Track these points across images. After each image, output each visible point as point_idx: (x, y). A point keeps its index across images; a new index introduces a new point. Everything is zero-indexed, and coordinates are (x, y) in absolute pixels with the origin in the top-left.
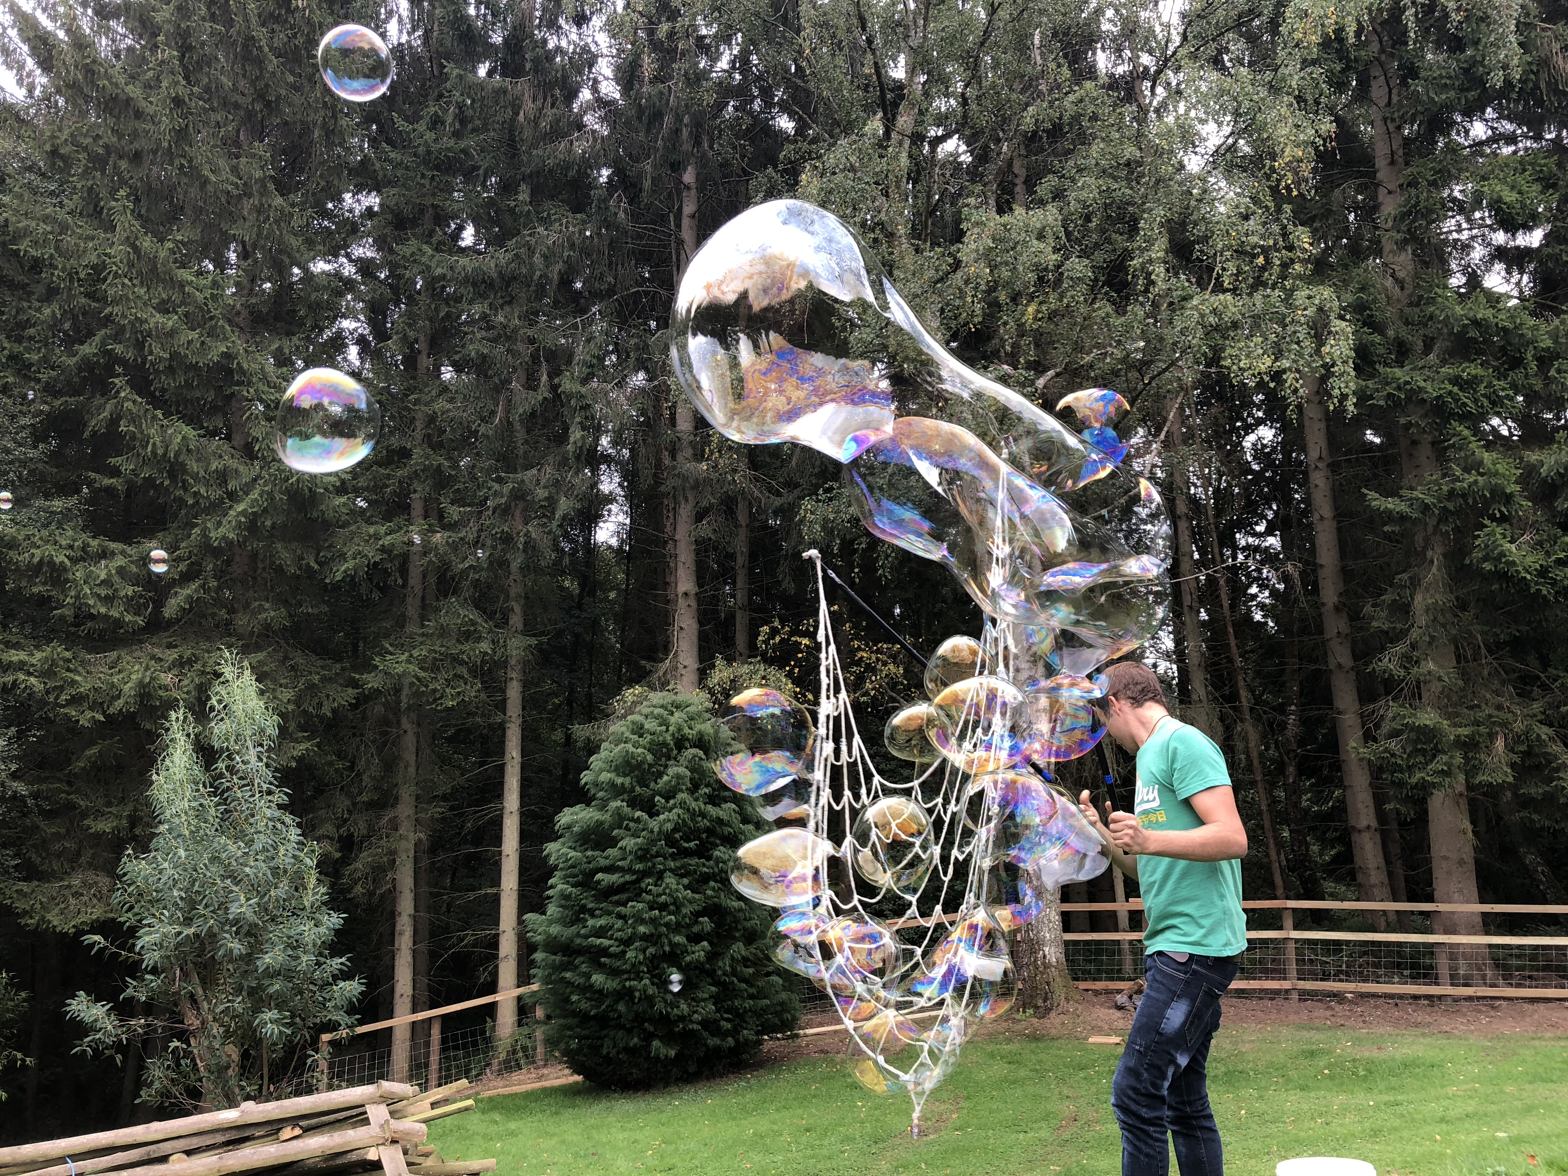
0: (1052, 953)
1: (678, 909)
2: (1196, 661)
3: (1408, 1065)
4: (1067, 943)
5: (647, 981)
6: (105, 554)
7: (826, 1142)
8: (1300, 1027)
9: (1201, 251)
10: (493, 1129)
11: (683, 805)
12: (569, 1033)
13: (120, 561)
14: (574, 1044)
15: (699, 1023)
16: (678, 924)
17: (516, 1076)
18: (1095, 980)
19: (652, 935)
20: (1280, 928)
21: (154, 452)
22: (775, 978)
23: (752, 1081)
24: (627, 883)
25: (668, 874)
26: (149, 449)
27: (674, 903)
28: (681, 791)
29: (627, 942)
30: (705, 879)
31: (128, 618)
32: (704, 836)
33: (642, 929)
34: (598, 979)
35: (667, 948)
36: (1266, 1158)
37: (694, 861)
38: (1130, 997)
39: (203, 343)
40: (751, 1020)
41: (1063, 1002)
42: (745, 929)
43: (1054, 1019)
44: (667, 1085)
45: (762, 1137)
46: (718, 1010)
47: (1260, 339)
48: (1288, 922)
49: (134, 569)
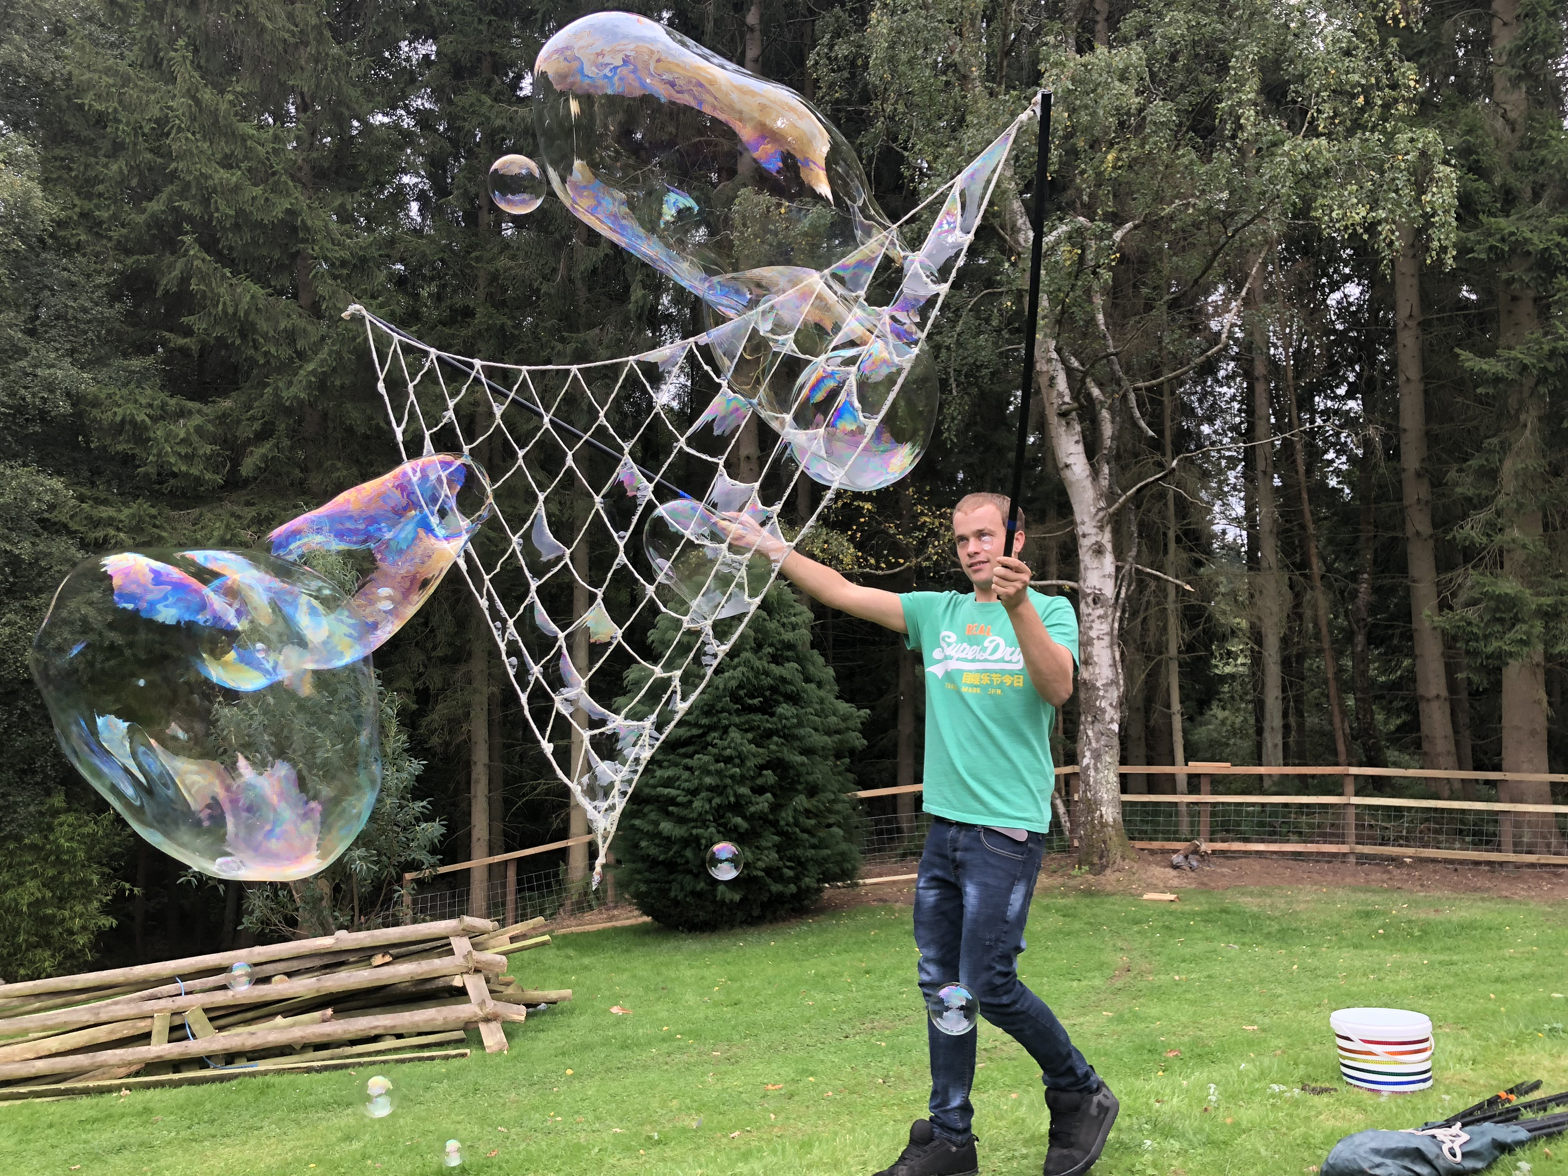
0: (1109, 813)
1: (742, 761)
2: (1267, 528)
3: (1465, 927)
4: (1124, 804)
5: (712, 830)
6: (182, 413)
7: (885, 983)
8: (1355, 890)
9: (1296, 92)
10: (568, 963)
11: (746, 663)
12: (638, 877)
13: (197, 420)
14: (643, 888)
15: (762, 870)
16: (743, 777)
17: (588, 916)
18: (1151, 839)
19: (718, 786)
20: (1341, 794)
21: (225, 311)
22: (835, 829)
23: (814, 926)
24: (693, 736)
25: (733, 728)
26: (220, 307)
27: (739, 757)
28: (745, 650)
29: (694, 792)
30: (769, 734)
31: (208, 476)
32: (768, 693)
33: (708, 780)
34: (666, 826)
35: (732, 799)
36: (1316, 1010)
37: (757, 717)
38: (1186, 857)
39: (267, 200)
40: (814, 870)
41: (1119, 860)
42: (807, 783)
43: (1110, 877)
44: (732, 927)
45: (823, 978)
46: (781, 859)
47: (1355, 187)
48: (1350, 787)
49: (210, 427)
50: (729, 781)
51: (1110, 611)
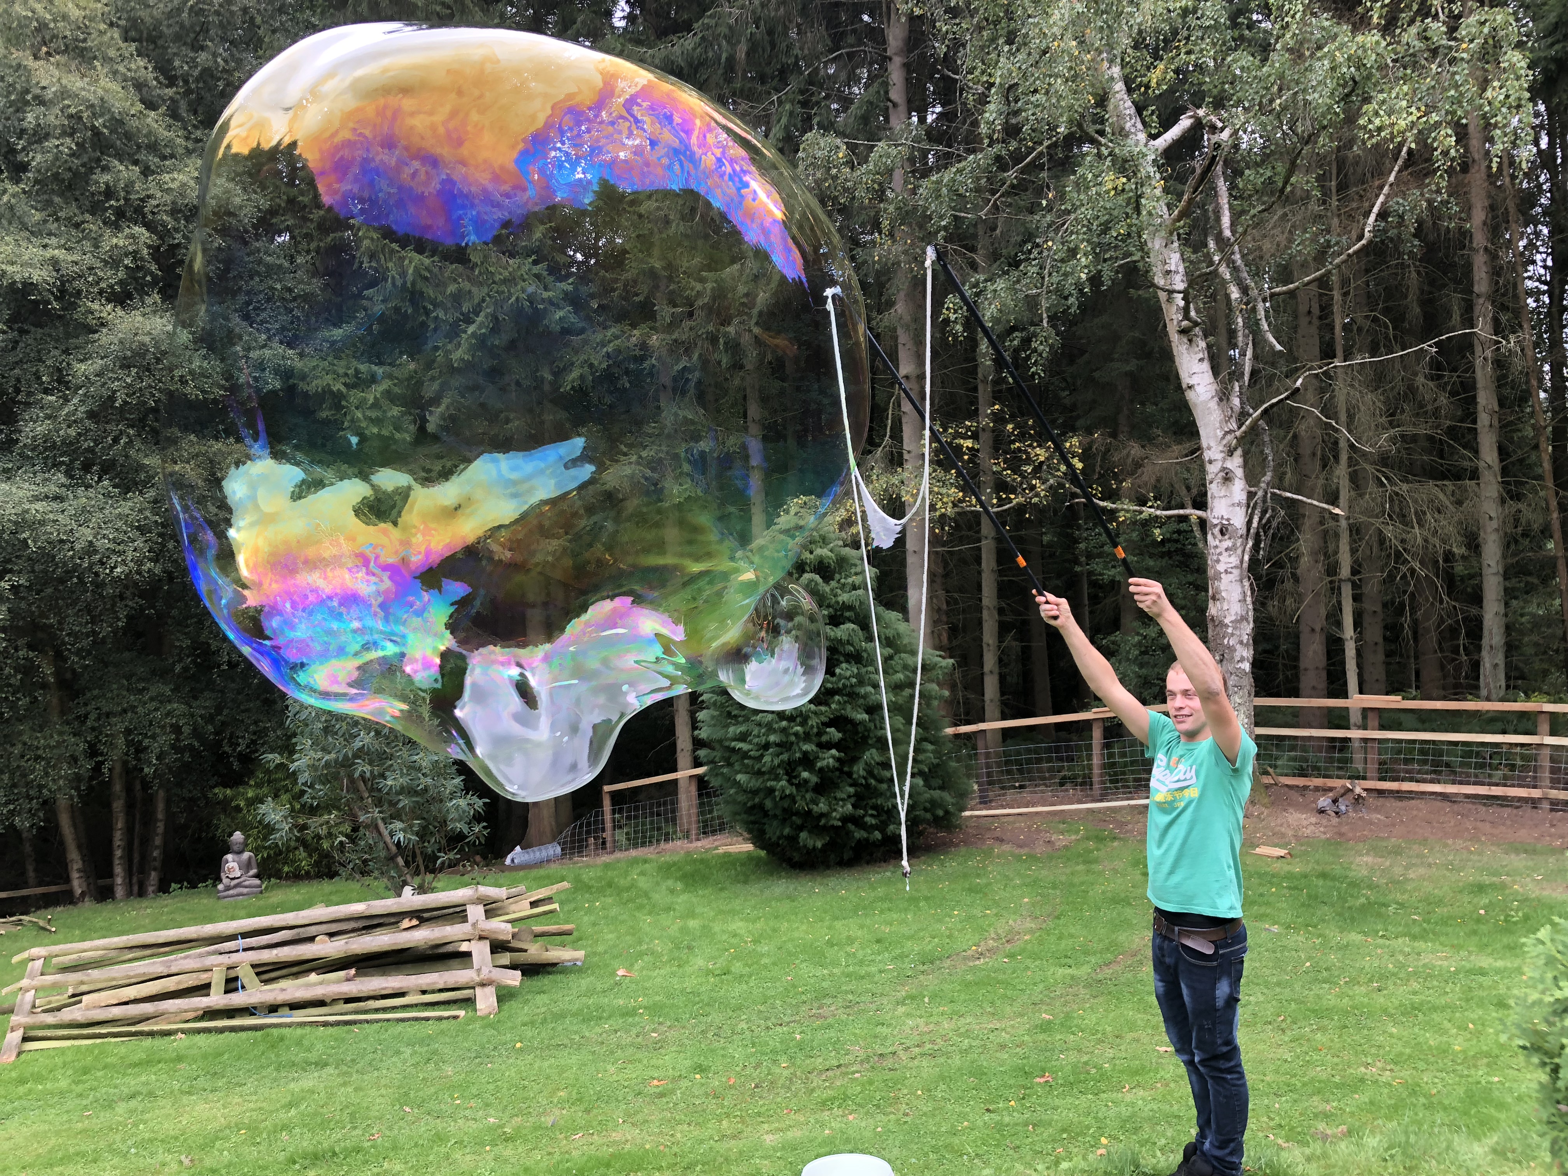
6: (373, 379)
13: (385, 385)
16: (807, 734)
19: (783, 743)
20: (1530, 733)
21: (394, 284)
26: (390, 281)
31: (398, 436)
38: (1335, 801)
48: (1544, 726)
50: (793, 738)
51: (1239, 542)
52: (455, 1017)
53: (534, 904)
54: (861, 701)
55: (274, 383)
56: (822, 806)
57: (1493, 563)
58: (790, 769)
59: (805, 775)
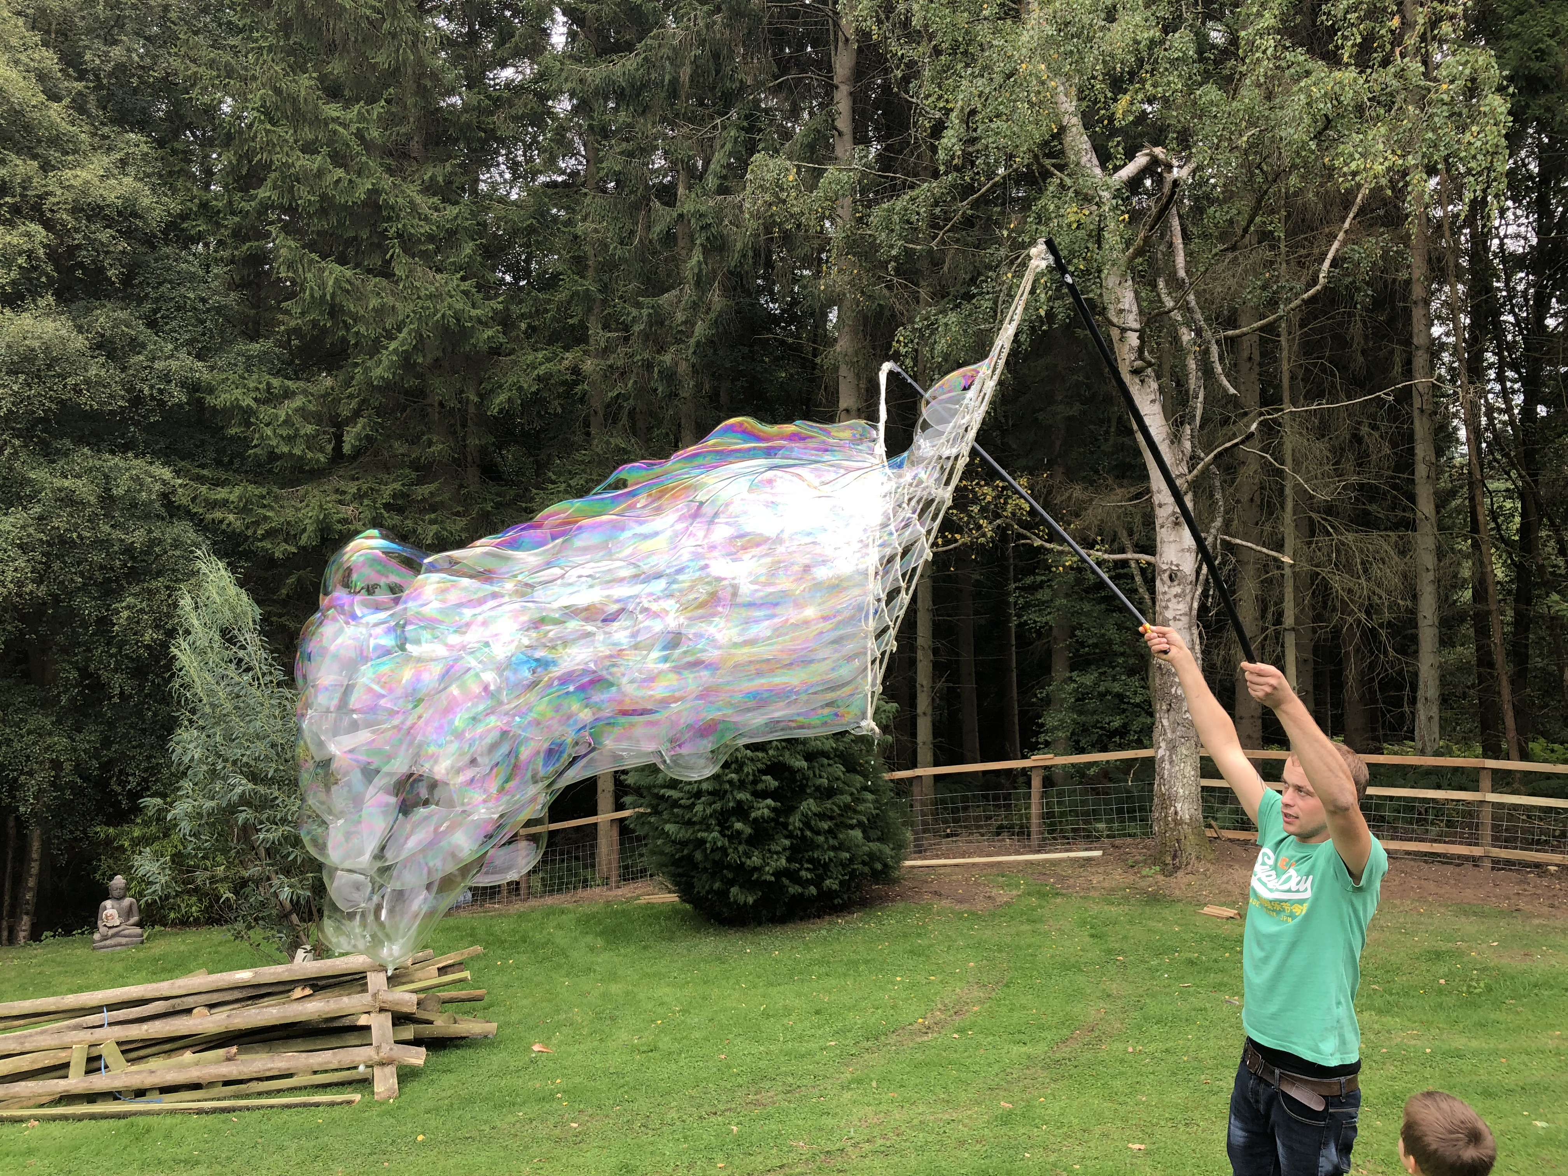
6: (288, 394)
13: (298, 402)
21: (312, 296)
26: (308, 293)
31: (310, 455)
39: (350, 181)
41: (1193, 860)
43: (1181, 879)
48: (1486, 782)
49: (314, 407)
51: (1188, 589)
52: (349, 1102)
53: (442, 971)
54: (800, 747)
55: (179, 396)
56: (756, 860)
57: (1429, 614)
58: (723, 819)
59: (738, 826)
